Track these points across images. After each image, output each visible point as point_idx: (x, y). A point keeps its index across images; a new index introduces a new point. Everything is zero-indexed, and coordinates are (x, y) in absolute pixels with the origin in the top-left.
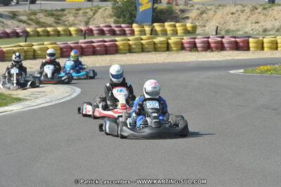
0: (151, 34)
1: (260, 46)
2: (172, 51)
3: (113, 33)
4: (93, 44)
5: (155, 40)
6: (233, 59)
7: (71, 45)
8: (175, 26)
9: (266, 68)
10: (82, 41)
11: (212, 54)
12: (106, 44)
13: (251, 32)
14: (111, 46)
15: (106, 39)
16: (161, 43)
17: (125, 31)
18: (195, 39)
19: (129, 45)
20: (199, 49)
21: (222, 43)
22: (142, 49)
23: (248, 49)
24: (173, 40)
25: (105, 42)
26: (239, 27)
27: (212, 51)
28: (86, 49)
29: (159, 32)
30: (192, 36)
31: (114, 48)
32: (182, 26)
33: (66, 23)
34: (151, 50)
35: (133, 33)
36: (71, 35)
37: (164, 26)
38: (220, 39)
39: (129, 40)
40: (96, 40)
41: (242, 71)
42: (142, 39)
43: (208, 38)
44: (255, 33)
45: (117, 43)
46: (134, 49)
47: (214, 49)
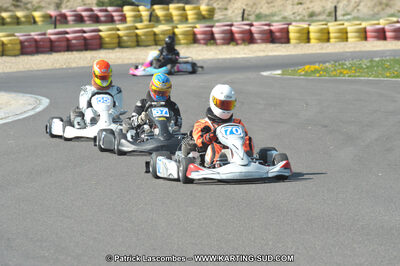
0: (150, 21)
1: (305, 36)
2: (180, 44)
3: (96, 19)
4: (68, 36)
5: (155, 30)
6: (267, 56)
7: (36, 37)
8: (184, 9)
9: (313, 67)
10: (51, 31)
11: (237, 48)
12: (85, 35)
13: (292, 17)
14: (93, 38)
15: (85, 29)
16: (164, 33)
17: (112, 17)
18: (212, 27)
19: (119, 37)
20: (218, 41)
21: (250, 32)
22: (138, 41)
23: (287, 41)
24: (181, 29)
25: (84, 32)
26: (275, 10)
27: (237, 44)
28: (57, 43)
29: (161, 18)
30: (209, 24)
31: (97, 41)
32: (194, 9)
33: (29, 6)
34: (150, 43)
35: (123, 19)
36: (35, 22)
37: (168, 9)
38: (247, 27)
39: (118, 30)
40: (72, 30)
41: (279, 72)
42: (137, 29)
43: (231, 25)
44: (298, 18)
45: (101, 33)
46: (125, 42)
47: (239, 42)
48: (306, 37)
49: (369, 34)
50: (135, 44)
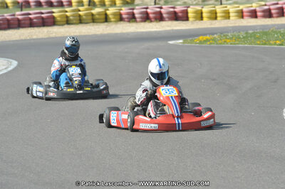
0: (89, 5)
2: (111, 21)
4: (30, 16)
5: (93, 11)
6: (173, 30)
7: (9, 17)
9: (205, 38)
10: (18, 13)
12: (43, 15)
13: (190, 2)
14: (48, 17)
15: (43, 11)
16: (99, 14)
18: (133, 9)
19: (67, 17)
20: (138, 20)
21: (160, 13)
22: (80, 20)
23: (187, 19)
24: (111, 11)
25: (42, 13)
27: (151, 21)
28: (23, 22)
30: (131, 7)
31: (52, 20)
34: (89, 21)
36: (7, 7)
38: (158, 10)
39: (67, 12)
40: (33, 12)
41: (181, 41)
42: (80, 11)
43: (147, 8)
44: (194, 3)
45: (54, 14)
46: (71, 20)
47: (153, 20)
48: (200, 16)
49: (245, 14)
50: (78, 22)
